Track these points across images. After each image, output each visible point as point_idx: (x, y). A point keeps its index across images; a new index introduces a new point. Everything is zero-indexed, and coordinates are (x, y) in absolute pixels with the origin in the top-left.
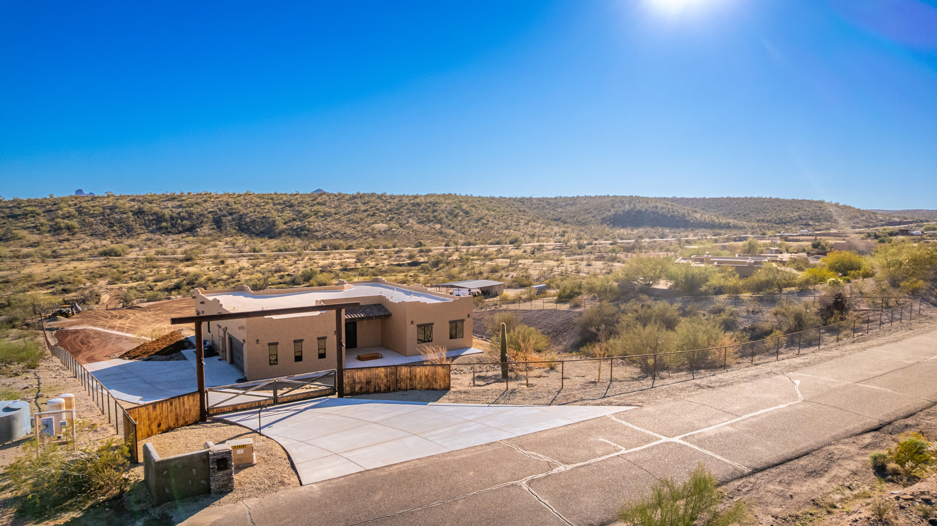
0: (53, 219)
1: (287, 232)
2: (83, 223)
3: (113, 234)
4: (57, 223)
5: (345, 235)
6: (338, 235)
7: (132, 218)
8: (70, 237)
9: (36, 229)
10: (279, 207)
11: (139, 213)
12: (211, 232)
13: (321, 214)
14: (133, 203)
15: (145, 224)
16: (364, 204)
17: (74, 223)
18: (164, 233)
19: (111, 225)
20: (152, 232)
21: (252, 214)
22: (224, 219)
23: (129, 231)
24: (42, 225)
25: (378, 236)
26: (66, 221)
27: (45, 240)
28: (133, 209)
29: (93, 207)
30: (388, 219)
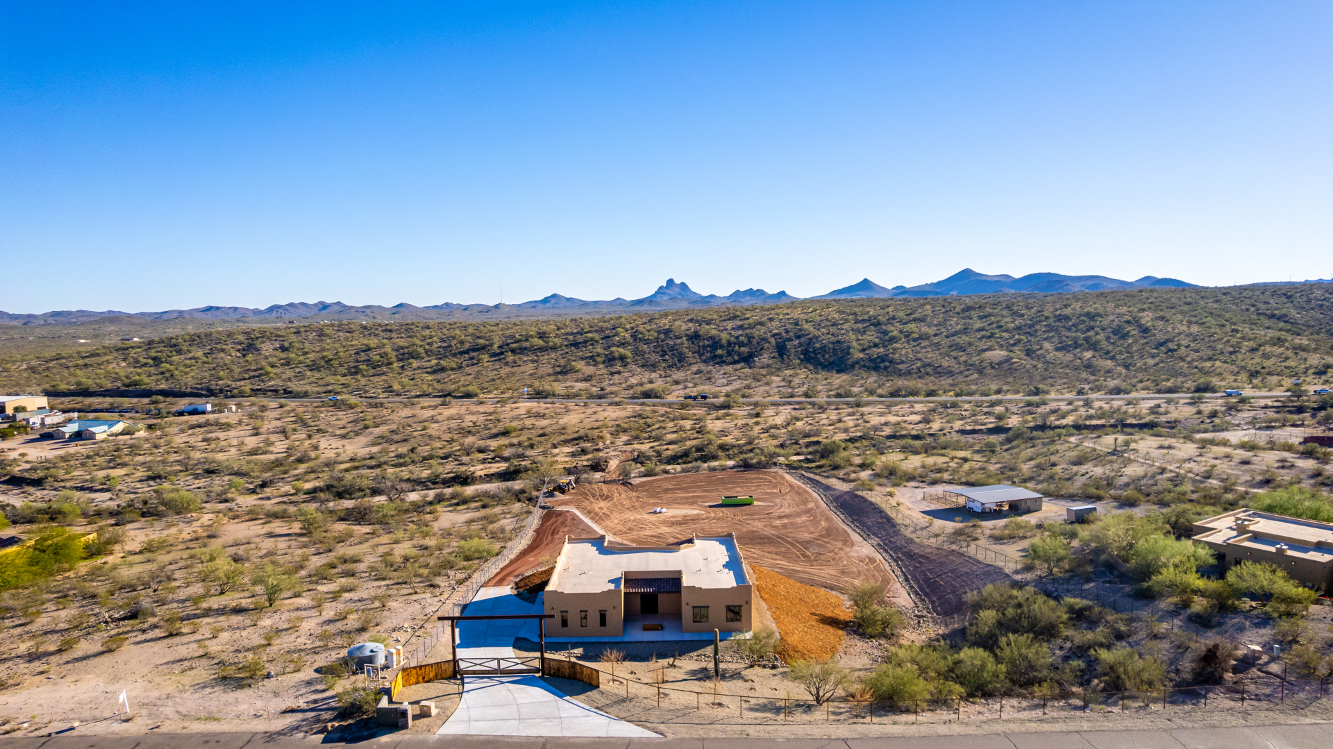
0: (609, 347)
1: (862, 363)
2: (636, 352)
3: (664, 365)
4: (612, 352)
5: (939, 369)
6: (929, 370)
7: (686, 343)
8: (621, 369)
9: (592, 359)
10: (860, 326)
11: (694, 337)
12: (771, 362)
13: (916, 335)
14: (691, 325)
15: (698, 352)
16: (981, 318)
17: (626, 352)
18: (717, 363)
19: (664, 353)
20: (705, 362)
21: (825, 337)
22: (789, 346)
23: (680, 361)
24: (598, 355)
25: (989, 371)
26: (621, 350)
27: (598, 373)
28: (688, 332)
29: (648, 331)
30: (1012, 342)
